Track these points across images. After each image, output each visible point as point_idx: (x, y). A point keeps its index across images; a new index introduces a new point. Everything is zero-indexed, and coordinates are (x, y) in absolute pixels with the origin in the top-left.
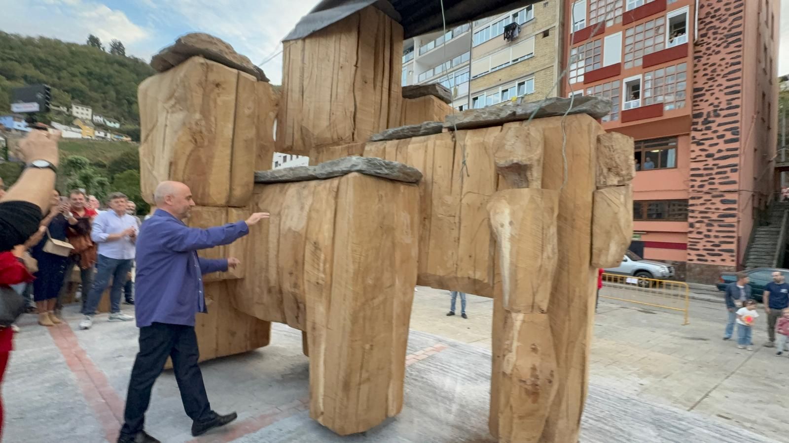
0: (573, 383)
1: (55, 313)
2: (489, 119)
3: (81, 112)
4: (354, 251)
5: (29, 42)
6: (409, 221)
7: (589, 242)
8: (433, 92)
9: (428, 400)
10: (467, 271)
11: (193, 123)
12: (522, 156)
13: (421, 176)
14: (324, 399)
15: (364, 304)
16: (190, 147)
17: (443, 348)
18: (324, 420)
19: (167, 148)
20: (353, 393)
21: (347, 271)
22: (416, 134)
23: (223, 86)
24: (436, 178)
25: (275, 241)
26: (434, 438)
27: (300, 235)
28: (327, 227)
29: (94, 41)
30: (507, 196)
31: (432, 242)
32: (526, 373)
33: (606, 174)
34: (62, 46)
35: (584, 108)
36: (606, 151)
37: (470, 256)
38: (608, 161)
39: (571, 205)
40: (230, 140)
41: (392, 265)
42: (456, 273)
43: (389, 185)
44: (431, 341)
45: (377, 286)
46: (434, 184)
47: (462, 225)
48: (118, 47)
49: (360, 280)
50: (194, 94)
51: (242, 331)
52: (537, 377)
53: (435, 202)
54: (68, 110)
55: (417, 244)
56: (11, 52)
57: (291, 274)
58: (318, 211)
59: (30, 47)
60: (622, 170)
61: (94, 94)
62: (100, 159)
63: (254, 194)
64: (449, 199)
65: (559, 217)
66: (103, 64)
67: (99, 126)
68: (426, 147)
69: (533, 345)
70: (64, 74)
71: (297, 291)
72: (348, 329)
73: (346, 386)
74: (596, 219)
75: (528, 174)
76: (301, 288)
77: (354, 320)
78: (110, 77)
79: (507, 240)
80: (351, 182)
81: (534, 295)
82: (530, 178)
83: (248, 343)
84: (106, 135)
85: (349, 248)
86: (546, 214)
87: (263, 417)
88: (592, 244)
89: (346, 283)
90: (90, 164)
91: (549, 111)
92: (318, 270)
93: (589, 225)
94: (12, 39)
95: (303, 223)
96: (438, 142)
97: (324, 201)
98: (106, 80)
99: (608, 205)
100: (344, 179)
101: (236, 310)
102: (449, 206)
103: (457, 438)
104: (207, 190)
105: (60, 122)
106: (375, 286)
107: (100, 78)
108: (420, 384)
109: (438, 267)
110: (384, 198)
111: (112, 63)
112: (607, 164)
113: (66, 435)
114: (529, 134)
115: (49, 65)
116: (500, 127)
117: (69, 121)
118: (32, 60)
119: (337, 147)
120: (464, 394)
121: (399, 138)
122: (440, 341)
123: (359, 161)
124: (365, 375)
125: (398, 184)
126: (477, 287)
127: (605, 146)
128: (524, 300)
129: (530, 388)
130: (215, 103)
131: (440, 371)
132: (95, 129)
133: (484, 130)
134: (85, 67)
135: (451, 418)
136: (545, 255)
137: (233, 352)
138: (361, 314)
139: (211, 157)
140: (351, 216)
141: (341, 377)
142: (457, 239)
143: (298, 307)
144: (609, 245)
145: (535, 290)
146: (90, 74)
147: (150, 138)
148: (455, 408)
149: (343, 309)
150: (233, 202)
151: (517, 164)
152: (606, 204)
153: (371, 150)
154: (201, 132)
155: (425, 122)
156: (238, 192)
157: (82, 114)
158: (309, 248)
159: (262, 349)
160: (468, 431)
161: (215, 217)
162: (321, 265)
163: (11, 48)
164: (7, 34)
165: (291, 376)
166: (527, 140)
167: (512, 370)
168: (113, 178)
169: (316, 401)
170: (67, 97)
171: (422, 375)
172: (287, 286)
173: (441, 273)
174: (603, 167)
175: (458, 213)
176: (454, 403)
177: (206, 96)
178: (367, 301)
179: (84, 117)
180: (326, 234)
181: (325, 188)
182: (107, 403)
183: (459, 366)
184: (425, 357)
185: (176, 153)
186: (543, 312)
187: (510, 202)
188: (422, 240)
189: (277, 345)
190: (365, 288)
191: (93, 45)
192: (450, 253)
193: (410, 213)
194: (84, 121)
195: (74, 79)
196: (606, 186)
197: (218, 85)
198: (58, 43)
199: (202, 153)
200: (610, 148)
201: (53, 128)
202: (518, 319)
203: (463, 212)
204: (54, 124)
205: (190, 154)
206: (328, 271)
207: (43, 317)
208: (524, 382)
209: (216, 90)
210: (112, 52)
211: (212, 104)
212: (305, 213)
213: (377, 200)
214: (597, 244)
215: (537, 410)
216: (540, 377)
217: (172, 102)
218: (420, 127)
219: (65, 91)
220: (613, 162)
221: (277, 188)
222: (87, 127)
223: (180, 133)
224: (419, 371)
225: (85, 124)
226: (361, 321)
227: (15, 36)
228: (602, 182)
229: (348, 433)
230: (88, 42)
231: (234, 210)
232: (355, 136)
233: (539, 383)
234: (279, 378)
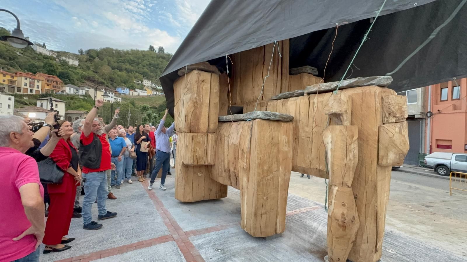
0: (370, 226)
1: (144, 177)
2: (325, 89)
3: (147, 83)
4: (258, 154)
5: (127, 53)
6: (287, 140)
7: (376, 152)
8: (305, 71)
9: (301, 231)
10: (316, 165)
11: (194, 98)
12: (337, 109)
13: (293, 118)
14: (246, 220)
15: (262, 178)
16: (193, 109)
17: (317, 208)
18: (247, 229)
19: (184, 109)
20: (259, 218)
21: (255, 163)
22: (292, 96)
23: (206, 81)
24: (301, 119)
25: (227, 148)
26: (300, 247)
27: (237, 146)
28: (247, 142)
29: (152, 48)
30: (330, 129)
31: (299, 150)
32: (339, 216)
33: (388, 117)
34: (139, 53)
35: (374, 82)
36: (386, 104)
37: (317, 158)
38: (388, 109)
39: (366, 133)
40: (208, 104)
41: (278, 161)
42: (310, 166)
43: (276, 124)
44: (311, 204)
45: (270, 170)
46: (300, 122)
47: (313, 142)
48: (161, 49)
49: (261, 167)
50: (194, 86)
51: (215, 189)
52: (345, 219)
53: (301, 131)
54: (142, 83)
55: (292, 151)
56: (121, 58)
57: (233, 163)
58: (244, 136)
59: (128, 55)
60: (396, 114)
61: (152, 74)
62: (154, 105)
63: (218, 127)
64: (307, 129)
65: (359, 138)
66: (155, 59)
67: (154, 89)
68: (296, 103)
69: (343, 202)
70: (140, 66)
71: (236, 171)
72: (256, 189)
73: (256, 214)
74: (380, 141)
75: (342, 118)
76: (237, 170)
77: (258, 185)
78: (158, 64)
79: (330, 150)
80: (256, 123)
81: (343, 178)
82: (342, 120)
83: (217, 195)
84: (157, 93)
85: (256, 153)
86: (348, 138)
87: (222, 226)
88: (378, 154)
89: (255, 168)
90: (151, 108)
91: (355, 84)
92: (244, 162)
93: (377, 143)
94: (121, 52)
95: (238, 141)
96: (302, 100)
97: (246, 131)
98: (157, 66)
99: (387, 133)
100: (254, 121)
101: (212, 179)
102: (307, 132)
103: (312, 249)
104: (199, 126)
105: (139, 89)
106: (268, 170)
107: (154, 66)
108: (299, 223)
109: (302, 162)
110: (273, 130)
111: (159, 58)
112: (388, 111)
113: (152, 221)
114: (340, 98)
115: (135, 62)
116: (331, 93)
117: (142, 88)
118: (128, 61)
119: (255, 103)
120: (322, 231)
121: (284, 98)
122: (317, 205)
123: (260, 113)
124: (264, 211)
125: (281, 123)
126: (321, 173)
127: (385, 102)
128: (338, 180)
129: (341, 223)
130: (202, 89)
131: (312, 219)
132: (152, 91)
133: (324, 94)
134: (148, 62)
135: (312, 240)
136: (348, 158)
137: (211, 198)
138: (262, 183)
139: (201, 112)
140: (257, 139)
141: (253, 211)
142: (311, 149)
143: (236, 179)
144: (387, 154)
145: (343, 176)
146: (150, 64)
147: (178, 104)
148: (315, 236)
149: (254, 180)
150: (210, 131)
151: (334, 113)
152: (385, 133)
153: (271, 105)
154: (197, 102)
155: (296, 91)
156: (212, 127)
157: (147, 84)
158: (240, 152)
159: (223, 199)
160: (318, 247)
161: (203, 138)
162: (245, 160)
163: (121, 57)
164: (119, 51)
165: (235, 212)
166: (340, 101)
167: (332, 214)
168: (159, 114)
169: (244, 221)
170: (141, 76)
171: (301, 219)
172: (232, 169)
173: (303, 165)
174: (386, 112)
175: (311, 136)
176: (315, 234)
177: (199, 86)
178: (264, 177)
179: (148, 85)
180: (247, 146)
181: (247, 125)
182: (164, 212)
183: (324, 218)
184: (305, 211)
185: (188, 111)
186: (348, 187)
187: (332, 132)
188: (295, 149)
189: (231, 198)
190: (263, 171)
191: (151, 50)
192: (308, 156)
193: (287, 136)
194: (148, 87)
195: (144, 67)
196: (388, 122)
197: (203, 81)
198: (138, 51)
199: (197, 111)
200: (388, 103)
201: (136, 91)
202: (335, 189)
203: (314, 136)
204: (136, 90)
205: (193, 112)
206: (248, 162)
207: (140, 178)
208: (338, 220)
209: (203, 84)
210: (159, 52)
211: (201, 89)
212: (239, 137)
213: (269, 131)
214: (381, 153)
215: (346, 235)
216: (347, 218)
217: (186, 90)
218: (294, 93)
219: (140, 74)
220: (391, 111)
221: (228, 124)
222: (149, 90)
223: (189, 103)
224: (300, 217)
225: (148, 89)
226: (261, 186)
227: (122, 51)
228: (386, 121)
229: (257, 236)
230: (149, 49)
231: (210, 134)
232: (264, 98)
233: (346, 221)
234: (230, 212)
